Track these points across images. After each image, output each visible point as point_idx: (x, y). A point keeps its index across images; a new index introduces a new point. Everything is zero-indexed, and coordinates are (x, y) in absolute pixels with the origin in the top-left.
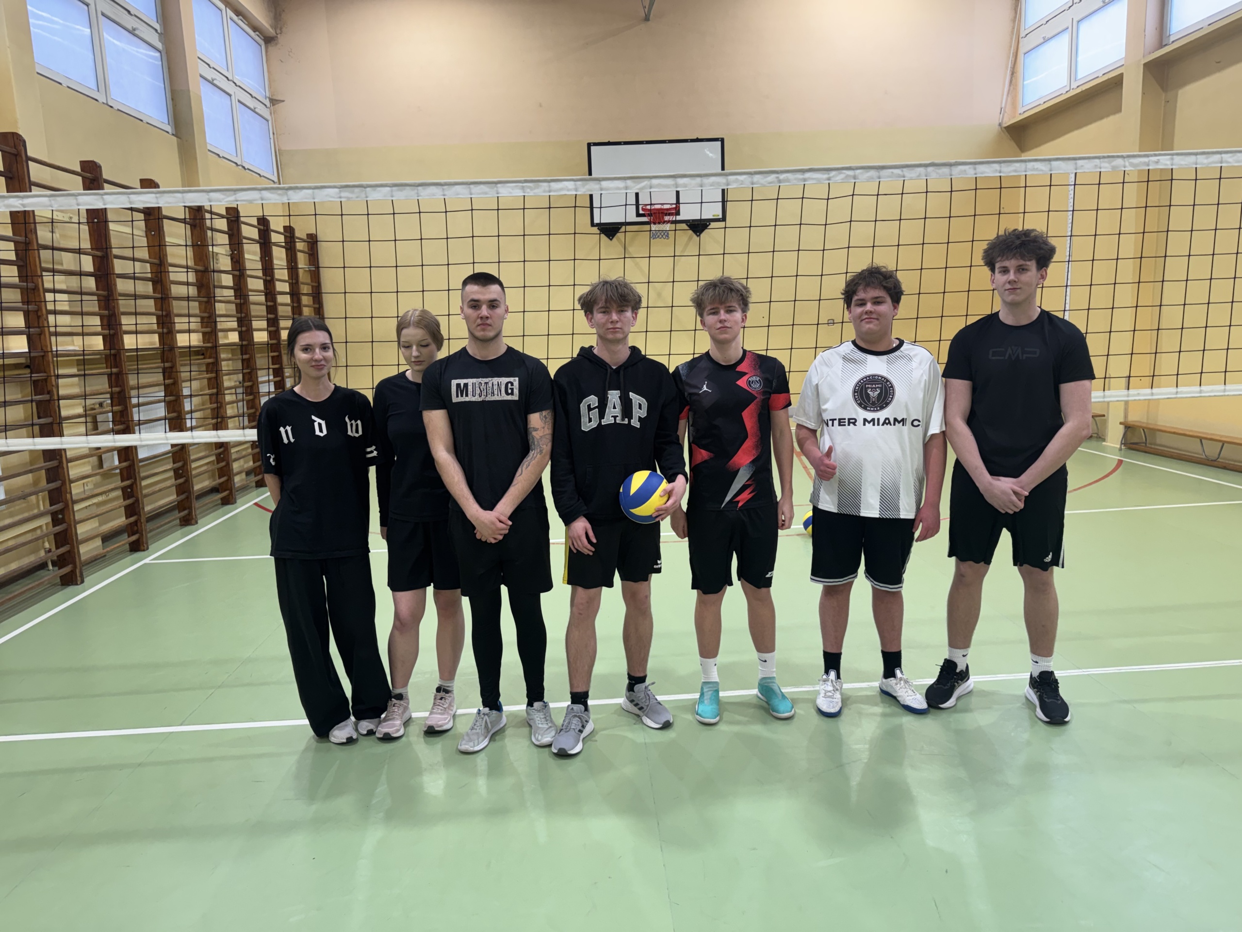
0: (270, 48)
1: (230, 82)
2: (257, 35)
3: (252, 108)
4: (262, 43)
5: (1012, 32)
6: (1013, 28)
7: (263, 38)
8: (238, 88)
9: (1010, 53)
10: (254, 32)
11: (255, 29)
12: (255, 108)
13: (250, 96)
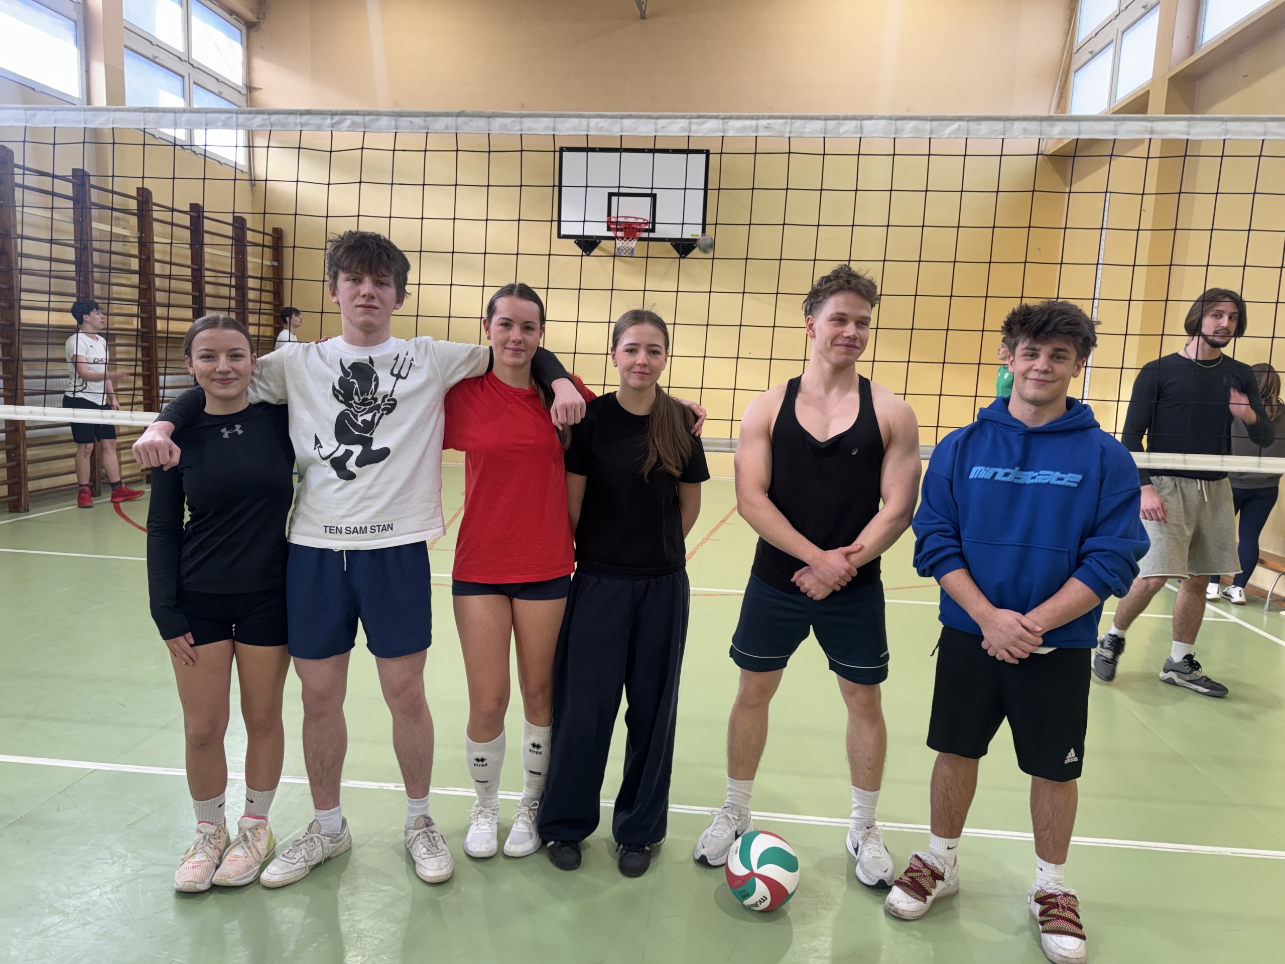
0: (253, 34)
1: (184, 63)
2: (235, 19)
3: (217, 92)
4: (244, 28)
5: (1064, 47)
6: (1066, 42)
7: (243, 23)
8: (196, 70)
9: (1060, 71)
10: (231, 15)
11: (232, 12)
12: (221, 93)
13: (216, 81)
